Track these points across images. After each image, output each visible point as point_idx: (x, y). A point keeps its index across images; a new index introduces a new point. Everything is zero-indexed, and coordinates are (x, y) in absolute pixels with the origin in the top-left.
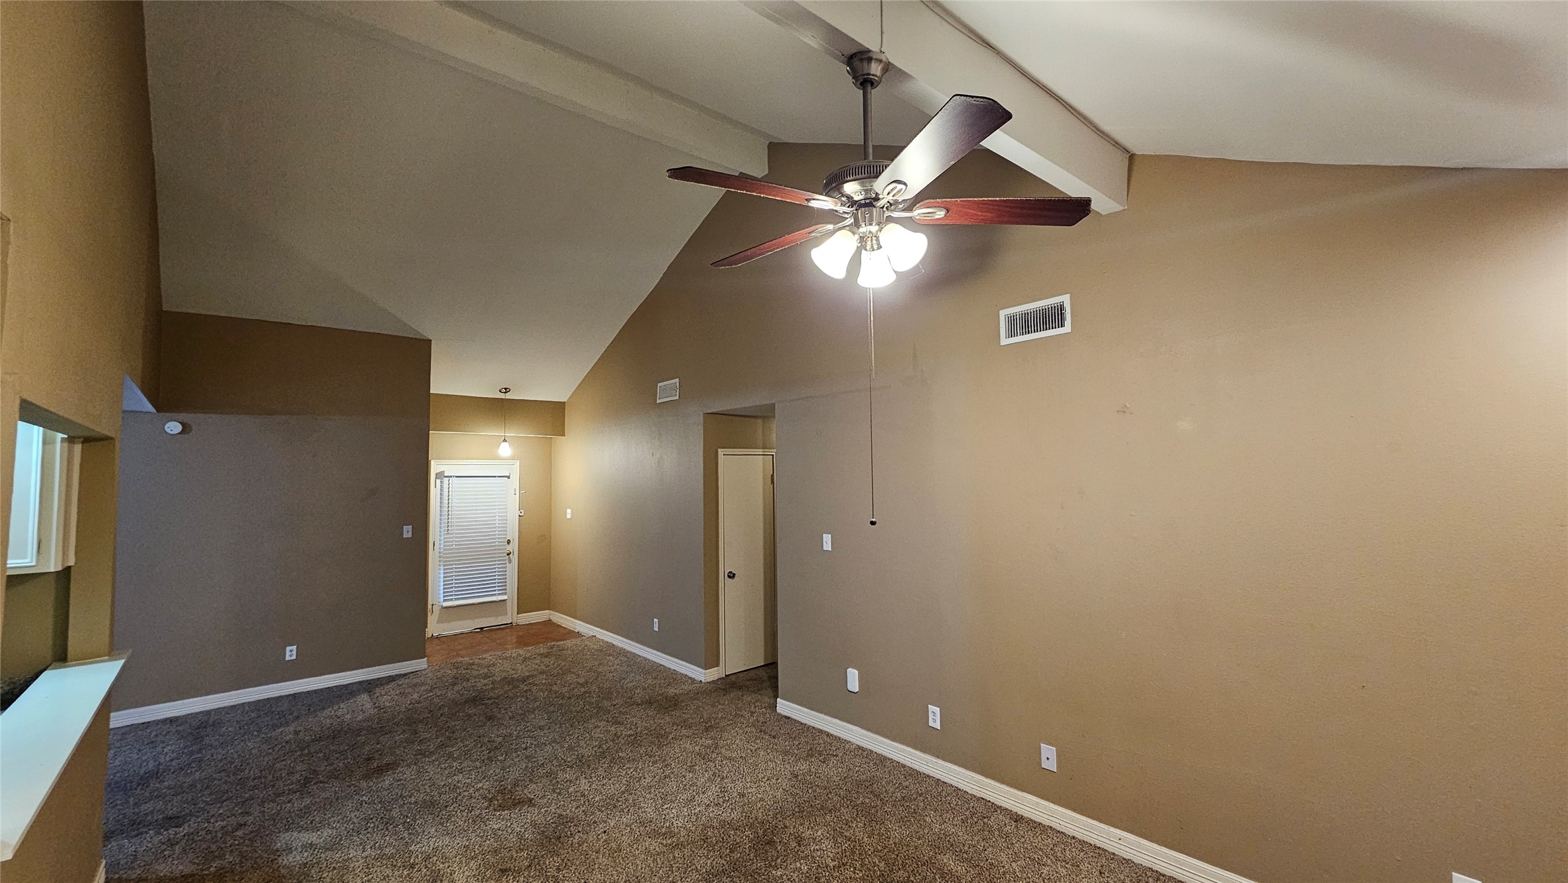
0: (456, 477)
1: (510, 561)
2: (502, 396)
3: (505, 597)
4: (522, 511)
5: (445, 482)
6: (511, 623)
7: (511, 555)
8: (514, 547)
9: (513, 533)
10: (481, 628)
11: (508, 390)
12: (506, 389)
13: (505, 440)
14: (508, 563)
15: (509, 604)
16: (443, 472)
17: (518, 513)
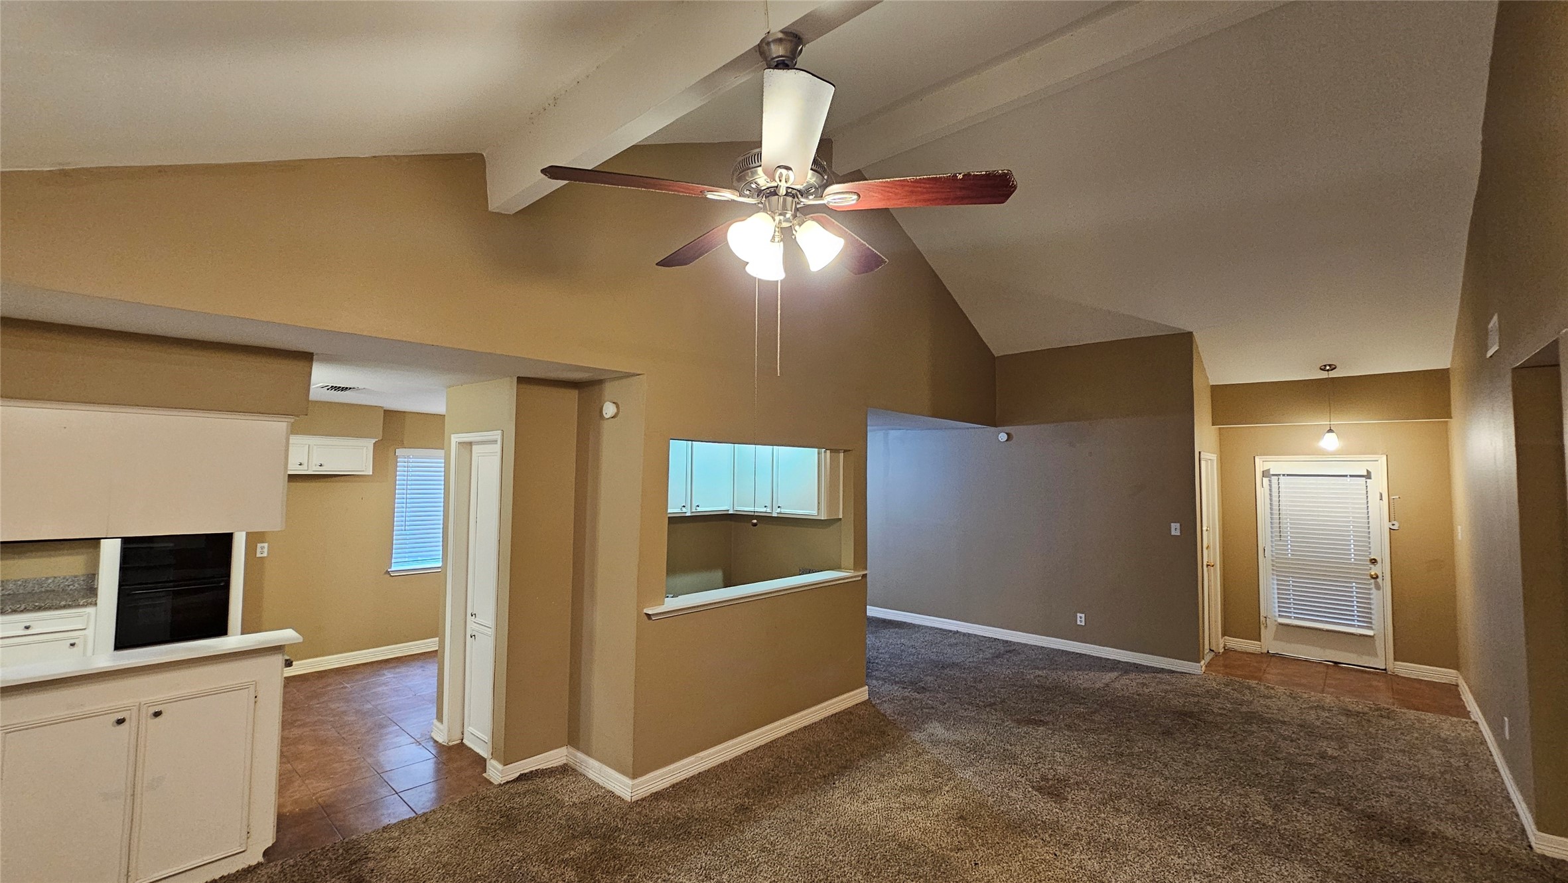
0: (1288, 475)
1: (1378, 587)
2: (1324, 375)
3: (1370, 633)
4: (1394, 523)
5: (1273, 481)
6: (1385, 670)
7: (1379, 580)
8: (1383, 569)
9: (1380, 548)
10: (1336, 663)
11: (1334, 367)
12: (1330, 365)
13: (1330, 431)
14: (1374, 589)
15: (1379, 644)
16: (1268, 470)
17: (1387, 525)
